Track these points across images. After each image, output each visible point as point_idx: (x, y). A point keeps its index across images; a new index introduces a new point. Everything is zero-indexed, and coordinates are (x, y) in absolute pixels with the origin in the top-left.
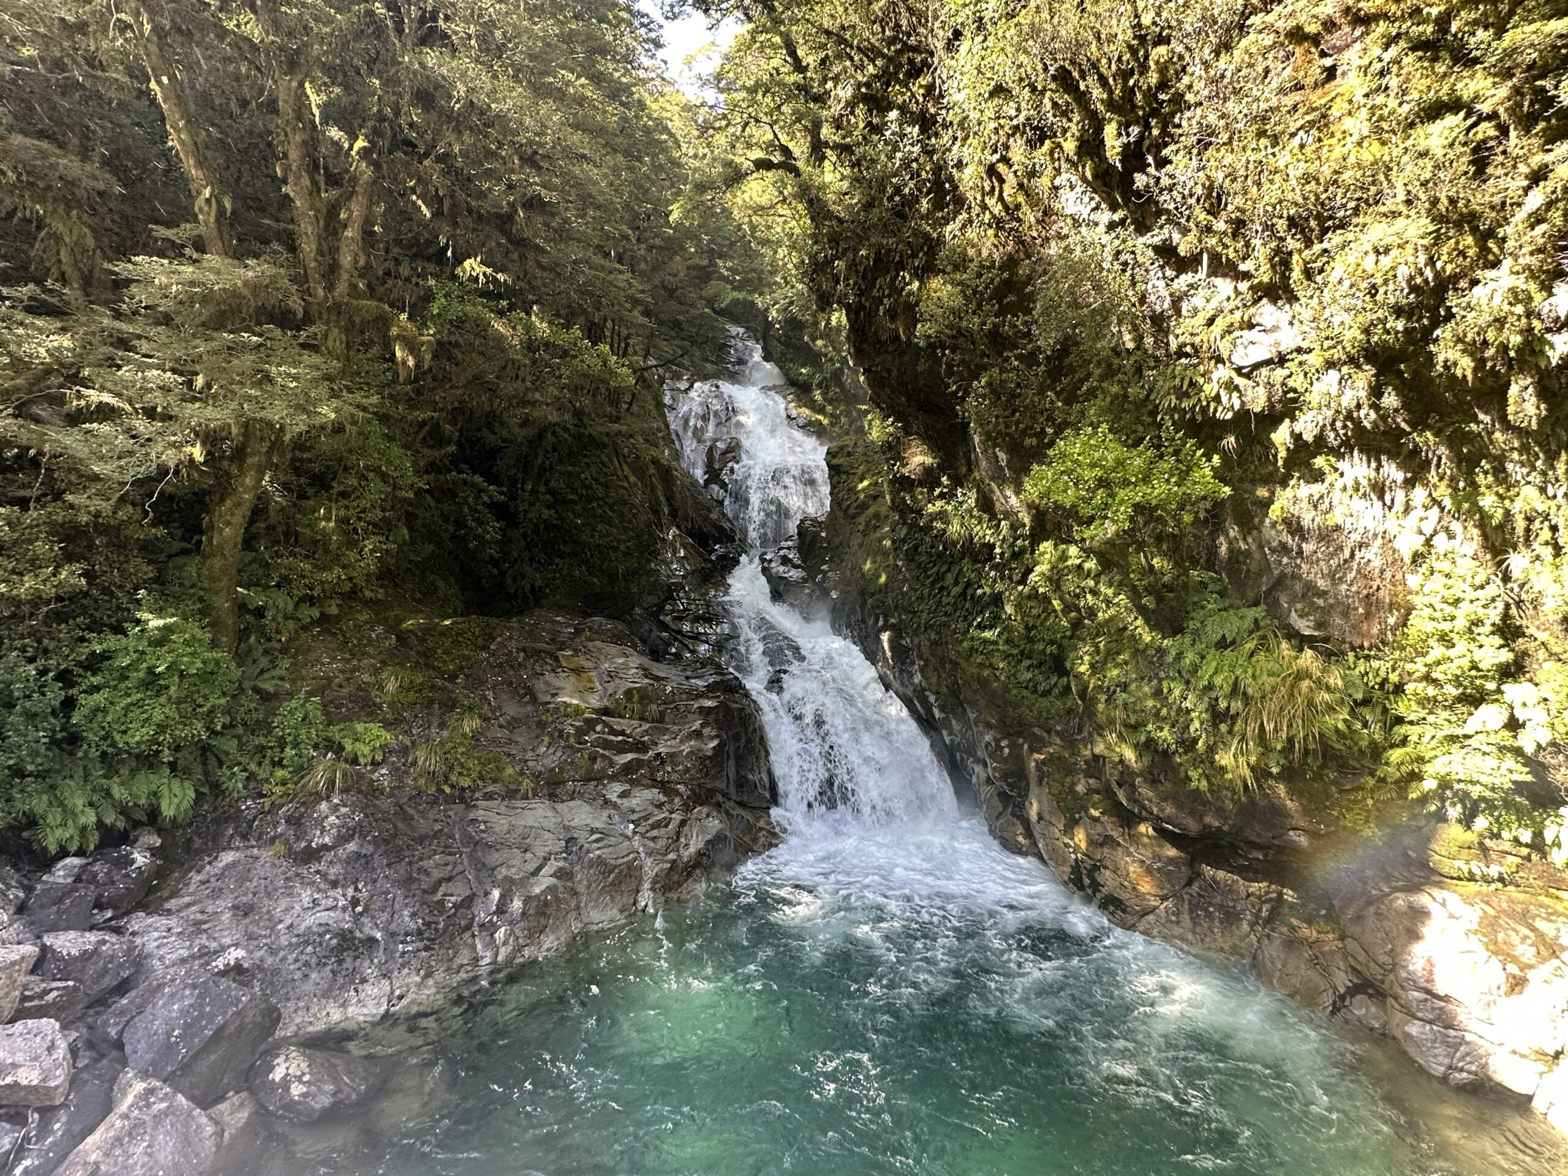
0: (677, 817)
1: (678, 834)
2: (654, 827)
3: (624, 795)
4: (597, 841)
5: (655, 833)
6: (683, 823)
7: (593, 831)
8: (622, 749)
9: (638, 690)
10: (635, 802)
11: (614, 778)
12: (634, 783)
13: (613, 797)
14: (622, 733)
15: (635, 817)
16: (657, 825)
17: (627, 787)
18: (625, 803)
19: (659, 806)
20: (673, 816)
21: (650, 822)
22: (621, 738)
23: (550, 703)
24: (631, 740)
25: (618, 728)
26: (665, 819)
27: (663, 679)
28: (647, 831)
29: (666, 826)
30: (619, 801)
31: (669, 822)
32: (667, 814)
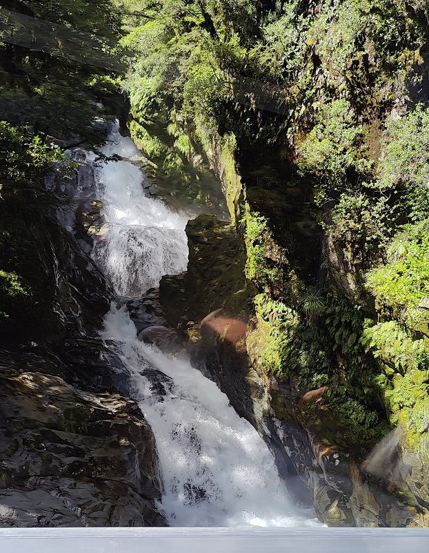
0: (109, 504)
1: (110, 516)
3: (74, 486)
4: (58, 518)
5: (95, 514)
6: (113, 507)
7: (55, 512)
8: (68, 453)
9: (73, 410)
10: (80, 492)
11: (63, 475)
12: (78, 478)
13: (65, 488)
14: (65, 442)
15: (81, 502)
16: (95, 509)
17: (73, 481)
18: (73, 492)
19: (96, 495)
20: (105, 502)
21: (91, 506)
22: (64, 446)
23: (14, 418)
24: (72, 447)
25: (62, 438)
26: (100, 504)
27: (88, 402)
28: (90, 513)
29: (102, 510)
30: (69, 491)
31: (104, 507)
32: (101, 501)
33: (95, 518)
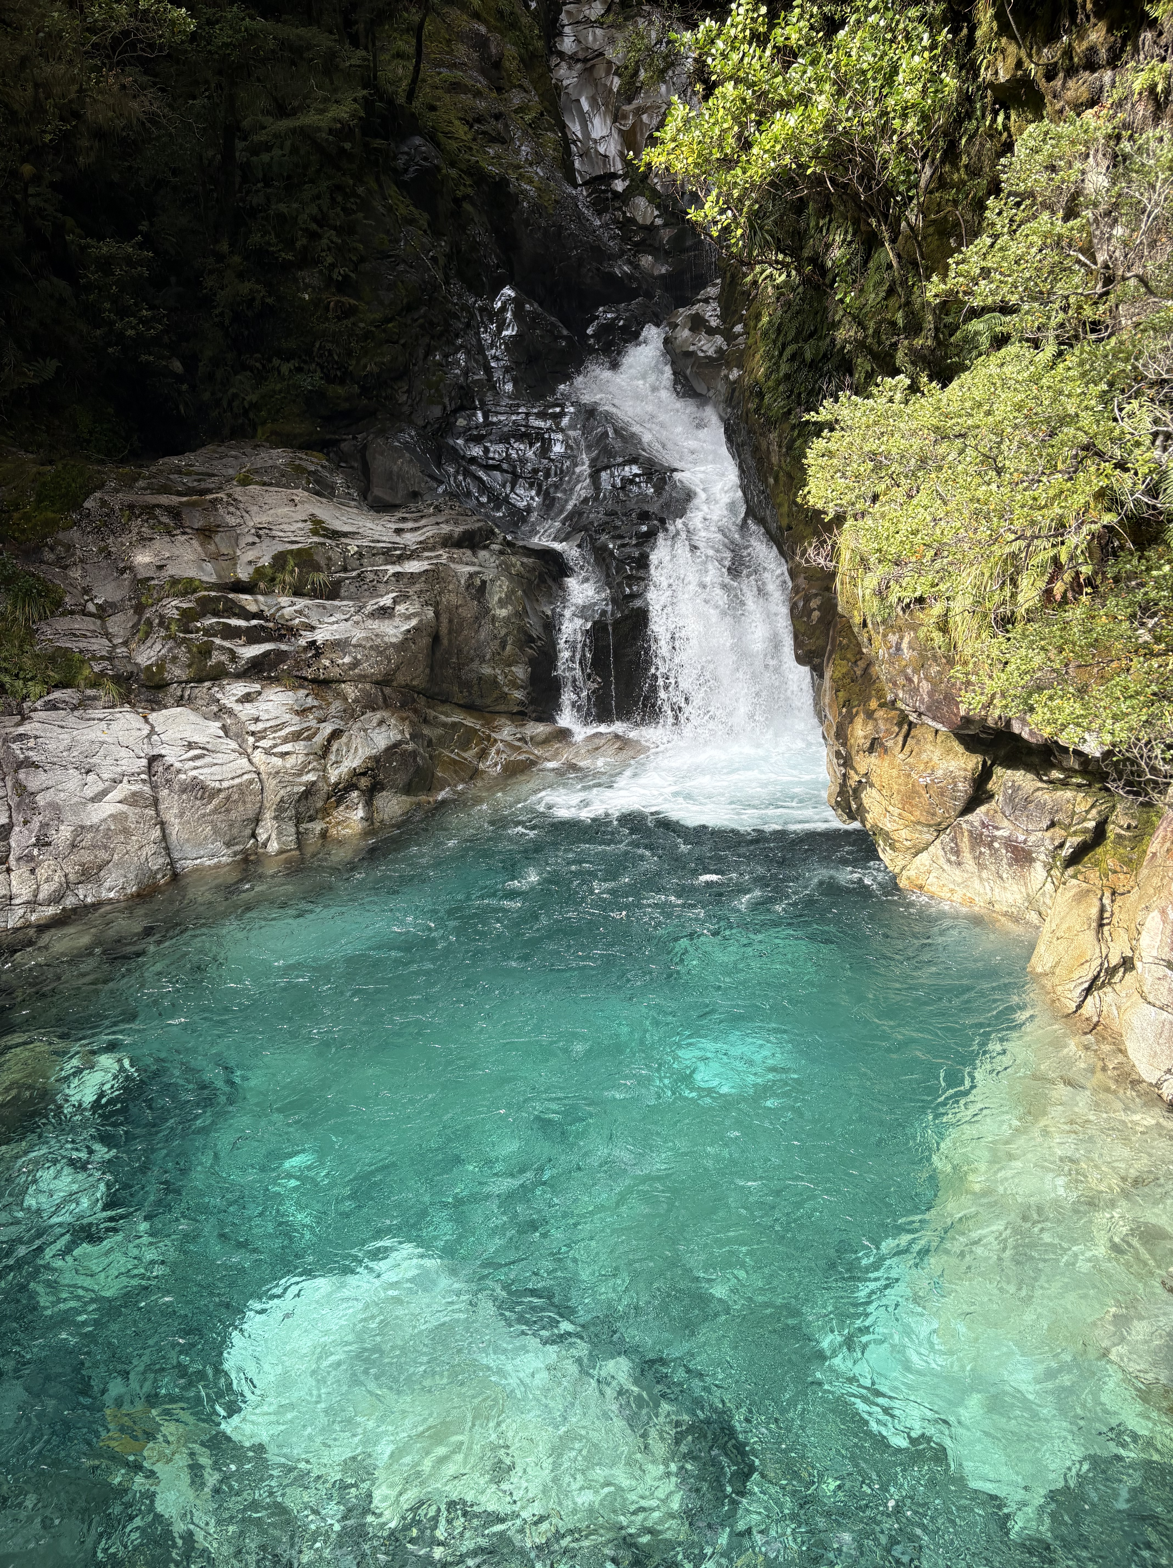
0: (327, 729)
1: (326, 750)
2: (285, 741)
3: (247, 698)
4: (195, 758)
5: (287, 747)
6: (336, 734)
7: (190, 746)
8: (253, 636)
9: (298, 552)
10: (263, 707)
11: (240, 676)
12: (267, 682)
13: (229, 701)
14: (259, 615)
15: (261, 727)
16: (291, 738)
17: (254, 688)
18: (246, 711)
19: (302, 712)
20: (323, 725)
21: (282, 733)
22: (254, 622)
24: (271, 625)
25: (253, 608)
26: (308, 729)
27: (345, 535)
28: (275, 746)
29: (309, 738)
30: (237, 707)
31: (315, 734)
32: (313, 723)
33: (284, 755)
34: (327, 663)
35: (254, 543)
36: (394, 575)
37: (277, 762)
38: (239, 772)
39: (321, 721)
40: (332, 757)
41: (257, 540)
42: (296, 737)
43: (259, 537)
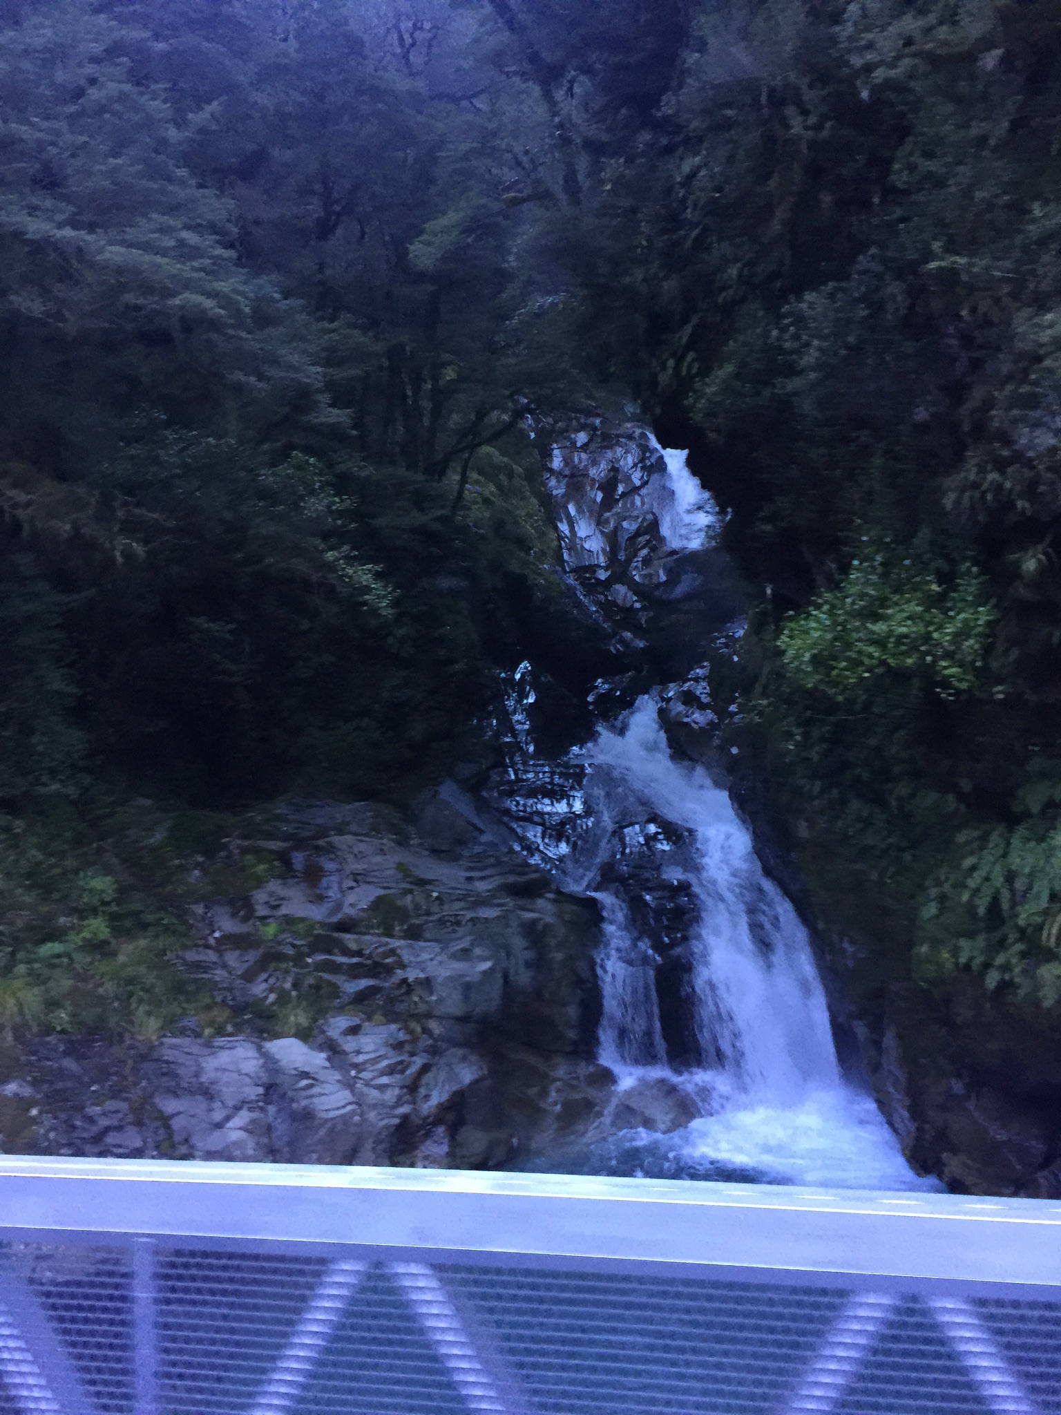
0: (419, 1061)
1: (416, 1084)
2: (382, 1074)
3: (350, 1031)
5: (384, 1080)
6: (425, 1069)
7: (302, 1075)
8: (354, 972)
9: (392, 897)
10: (364, 1040)
11: (340, 1009)
12: (366, 1016)
13: (334, 1033)
14: (359, 953)
15: (361, 1059)
16: (387, 1071)
17: (356, 1021)
18: (350, 1043)
19: (398, 1046)
20: (414, 1058)
21: (380, 1066)
22: (355, 960)
23: (270, 917)
24: (369, 962)
25: (353, 946)
26: (401, 1062)
27: (429, 882)
28: (374, 1078)
29: (403, 1072)
30: (341, 1040)
31: (407, 1067)
32: (405, 1057)
33: (382, 1088)
34: (416, 999)
35: (352, 888)
36: (472, 920)
37: (375, 1093)
38: (342, 1104)
39: (412, 1054)
40: (423, 1091)
41: (354, 884)
42: (390, 1071)
43: (356, 881)
